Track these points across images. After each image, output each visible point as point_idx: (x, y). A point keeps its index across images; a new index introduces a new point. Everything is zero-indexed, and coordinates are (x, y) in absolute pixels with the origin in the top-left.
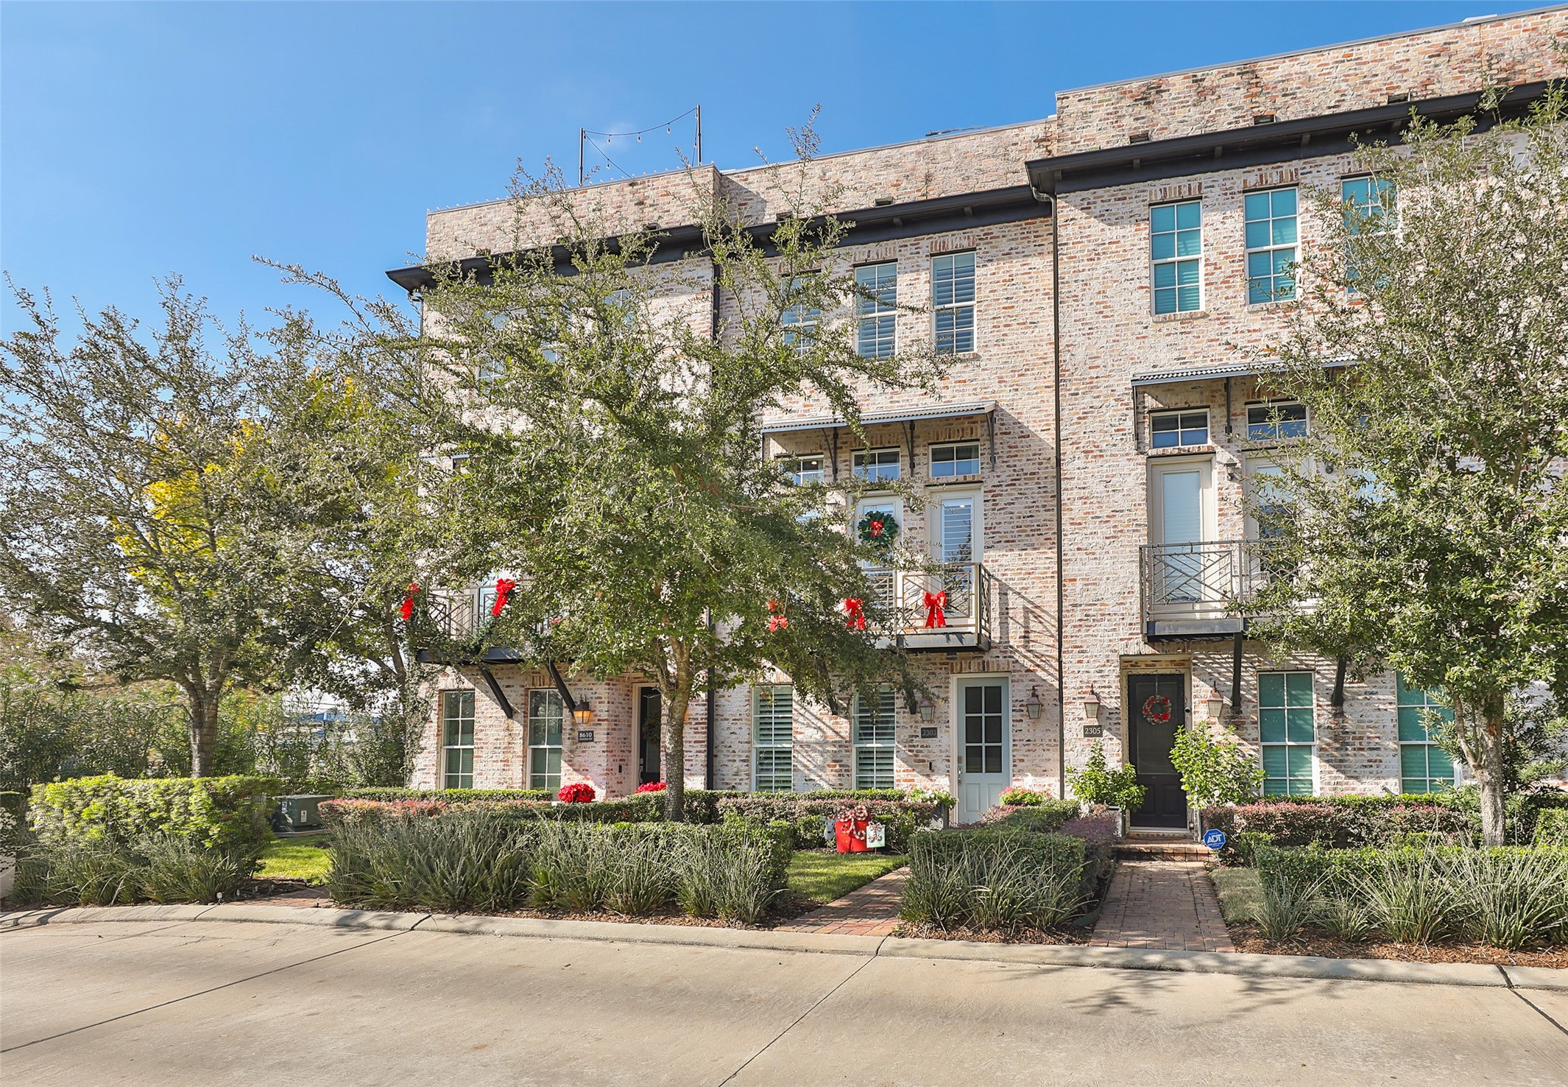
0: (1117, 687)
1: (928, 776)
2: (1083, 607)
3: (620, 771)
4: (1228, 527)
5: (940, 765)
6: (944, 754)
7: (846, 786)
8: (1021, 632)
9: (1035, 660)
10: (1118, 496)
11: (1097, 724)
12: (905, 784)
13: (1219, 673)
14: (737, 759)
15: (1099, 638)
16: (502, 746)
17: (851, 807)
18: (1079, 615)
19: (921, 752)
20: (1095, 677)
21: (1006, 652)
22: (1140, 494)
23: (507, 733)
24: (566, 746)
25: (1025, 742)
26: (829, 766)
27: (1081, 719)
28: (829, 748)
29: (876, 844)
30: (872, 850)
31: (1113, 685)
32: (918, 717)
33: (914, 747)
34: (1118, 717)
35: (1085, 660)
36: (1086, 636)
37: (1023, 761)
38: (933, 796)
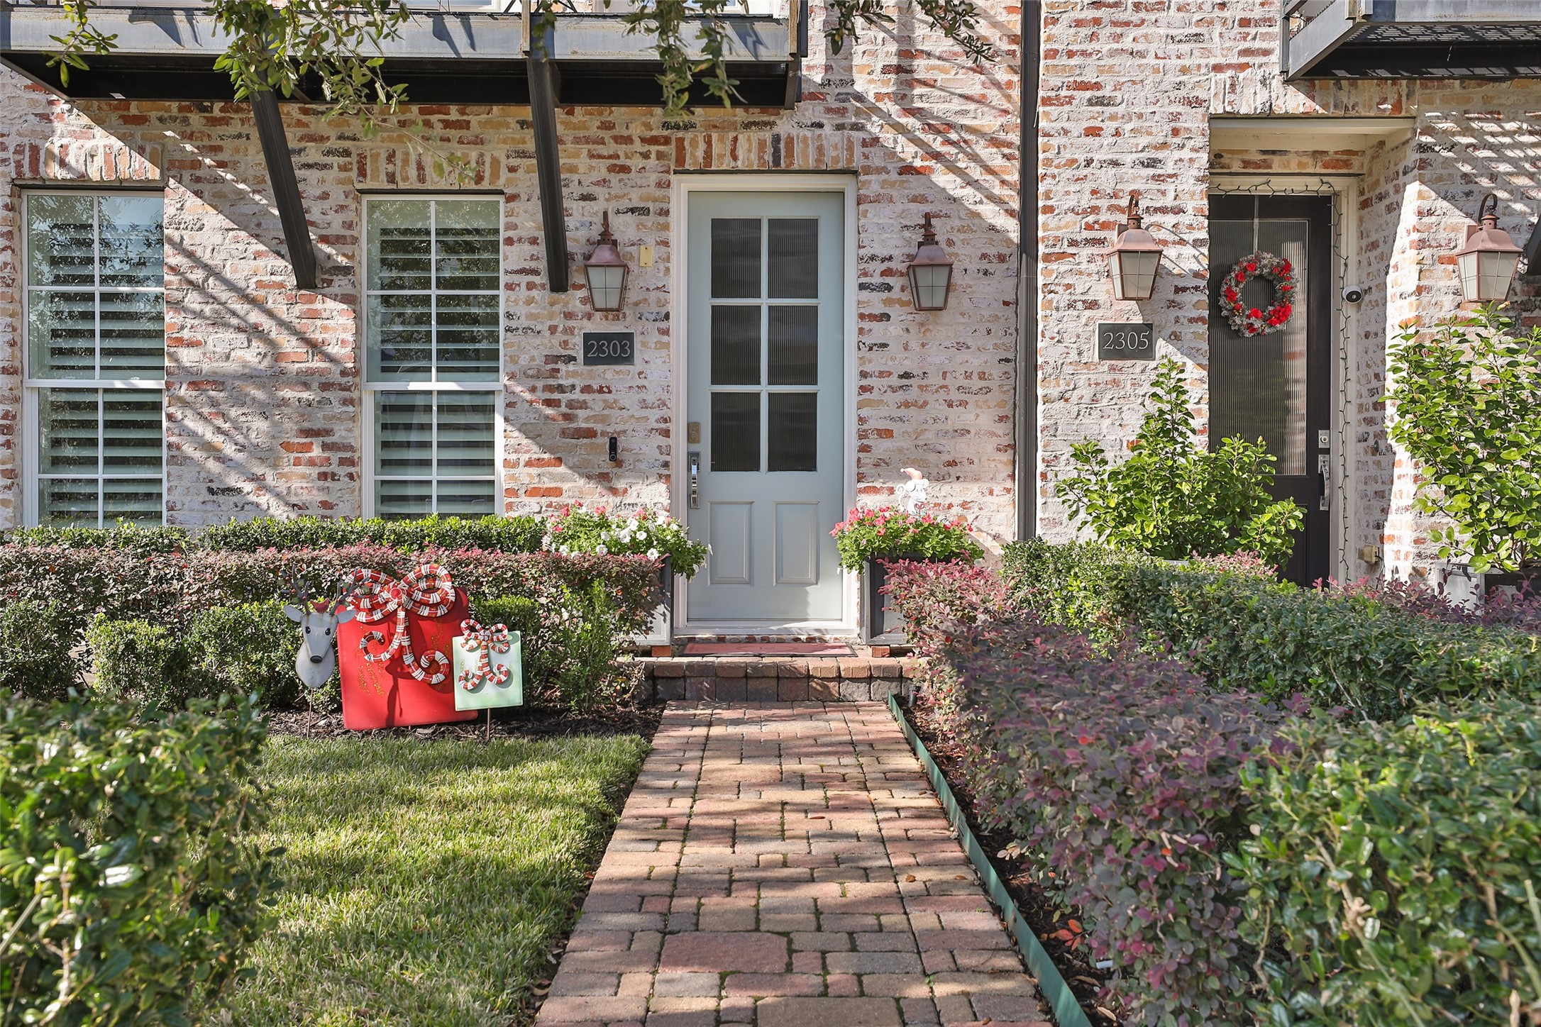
0: (1199, 211)
1: (603, 478)
5: (641, 444)
6: (654, 415)
7: (343, 509)
8: (889, 53)
9: (928, 138)
11: (1137, 320)
12: (532, 503)
13: (1493, 177)
15: (1151, 60)
17: (390, 570)
19: (583, 405)
20: (1137, 179)
21: (842, 112)
25: (894, 381)
26: (287, 447)
27: (1092, 305)
28: (287, 393)
29: (490, 697)
30: (479, 717)
31: (1190, 206)
32: (574, 299)
33: (561, 389)
34: (1189, 298)
35: (1110, 126)
36: (1113, 54)
37: (888, 434)
38: (642, 536)
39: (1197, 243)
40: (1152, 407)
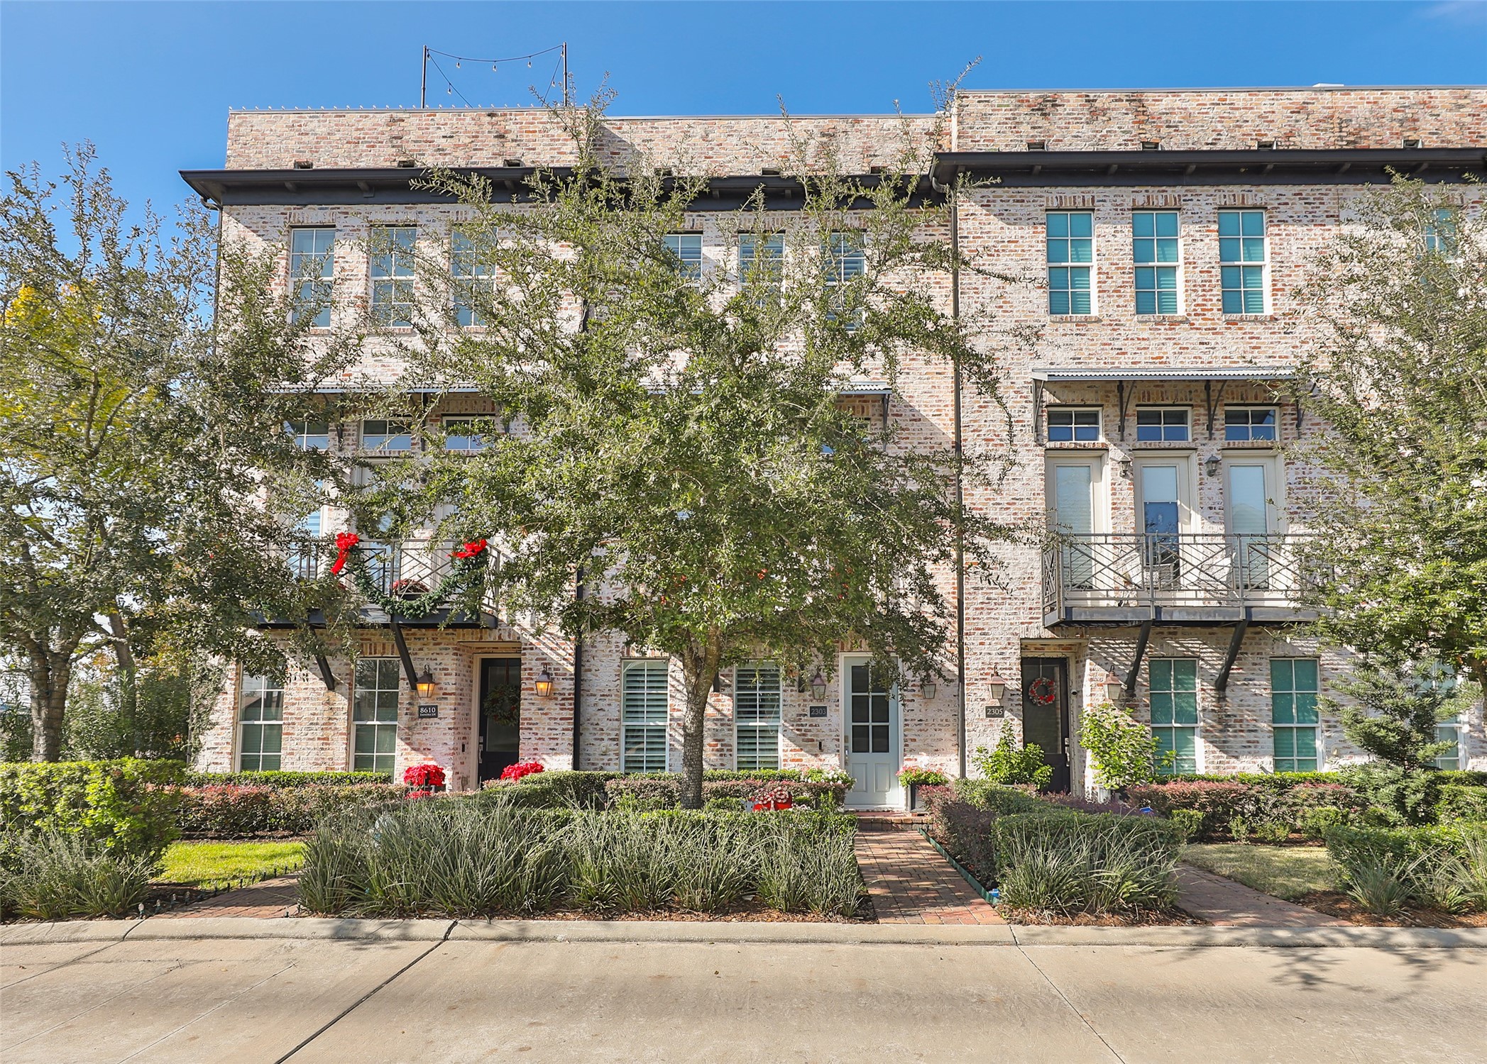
0: (1017, 669)
1: (816, 755)
2: (984, 590)
3: (463, 750)
4: (1121, 520)
5: (829, 744)
6: (835, 734)
7: (728, 766)
10: (1018, 485)
11: (998, 705)
12: (793, 764)
13: (1113, 657)
14: (606, 737)
15: (1000, 621)
16: (321, 722)
18: (980, 598)
19: (810, 731)
20: (997, 659)
22: (1039, 484)
23: (327, 707)
24: (402, 721)
25: (916, 722)
27: (983, 700)
31: (1014, 668)
32: (807, 694)
33: (802, 725)
34: (1015, 698)
35: (987, 642)
36: (988, 619)
37: (915, 740)
38: (836, 776)
39: (1017, 679)
40: (1003, 735)
